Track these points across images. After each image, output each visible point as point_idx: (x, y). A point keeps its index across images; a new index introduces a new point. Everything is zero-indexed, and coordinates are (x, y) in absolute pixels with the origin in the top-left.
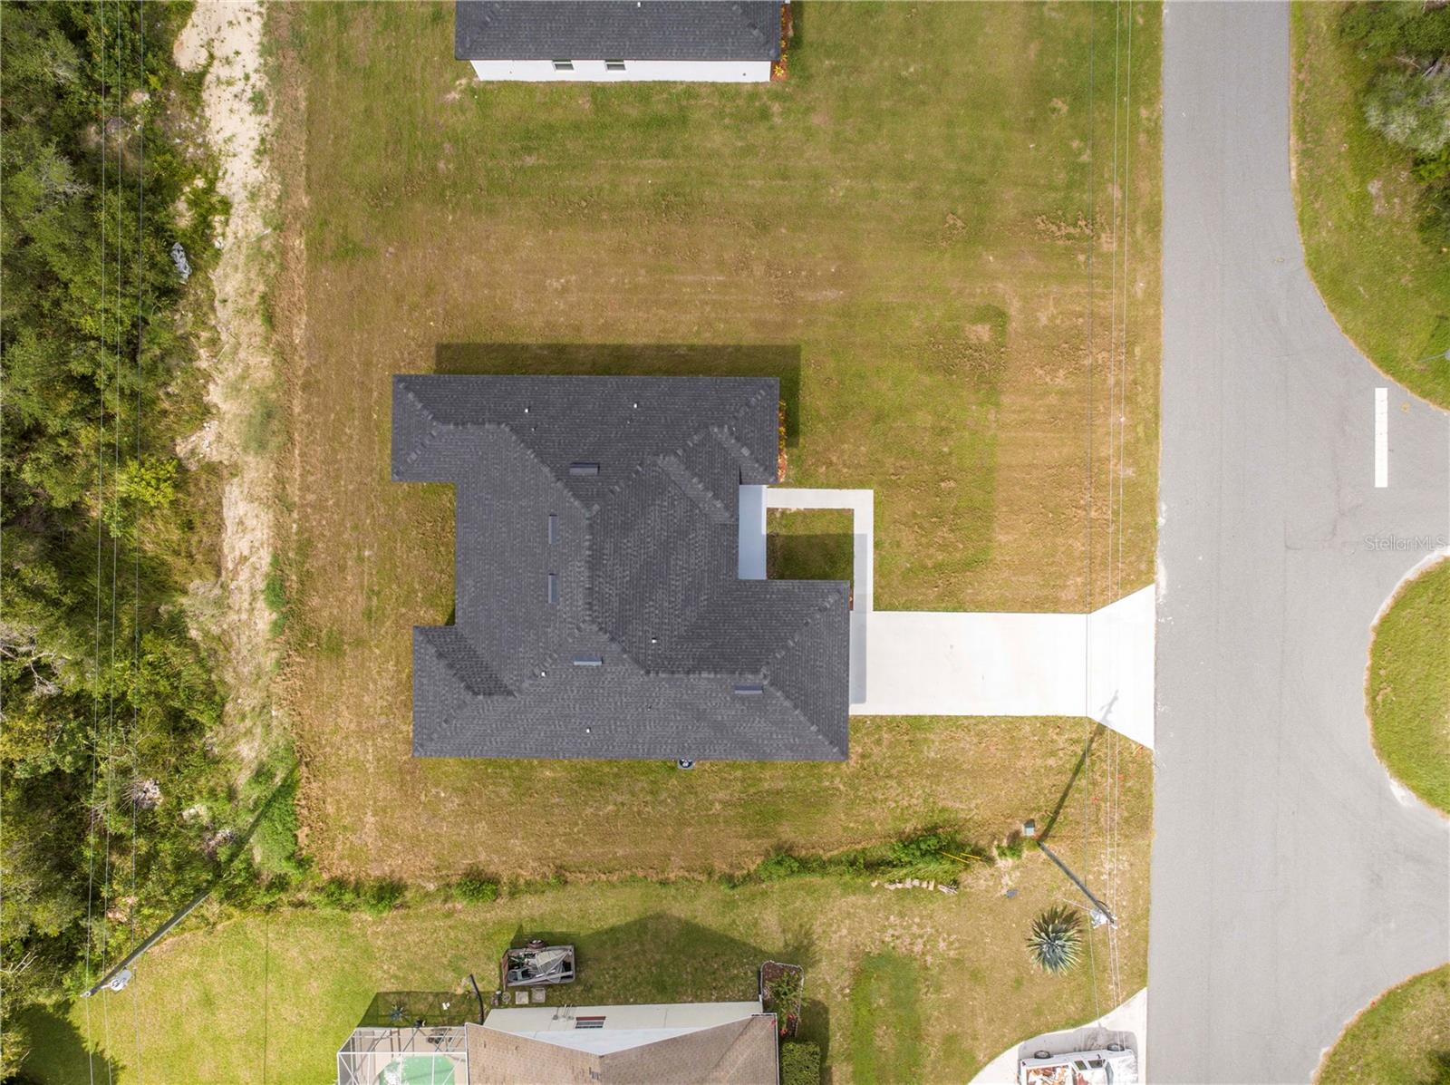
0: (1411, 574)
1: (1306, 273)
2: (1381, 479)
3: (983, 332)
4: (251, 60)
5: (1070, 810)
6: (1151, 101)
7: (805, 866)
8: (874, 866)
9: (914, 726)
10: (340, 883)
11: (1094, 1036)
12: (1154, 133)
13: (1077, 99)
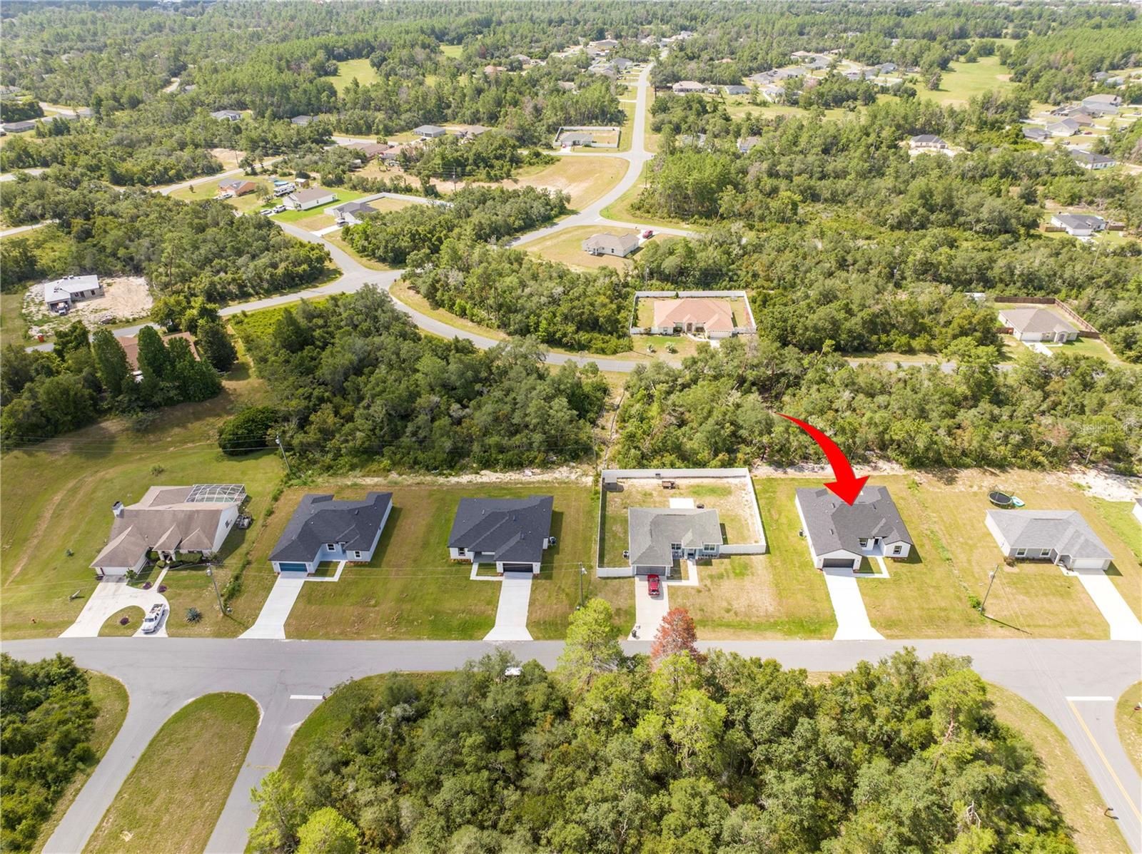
0: (259, 705)
1: (365, 676)
2: (293, 697)
3: (373, 602)
4: (480, 480)
5: (229, 620)
6: (429, 638)
7: (244, 567)
8: (237, 578)
9: (269, 589)
10: (282, 492)
11: (161, 626)
12: (419, 639)
13: (433, 621)
